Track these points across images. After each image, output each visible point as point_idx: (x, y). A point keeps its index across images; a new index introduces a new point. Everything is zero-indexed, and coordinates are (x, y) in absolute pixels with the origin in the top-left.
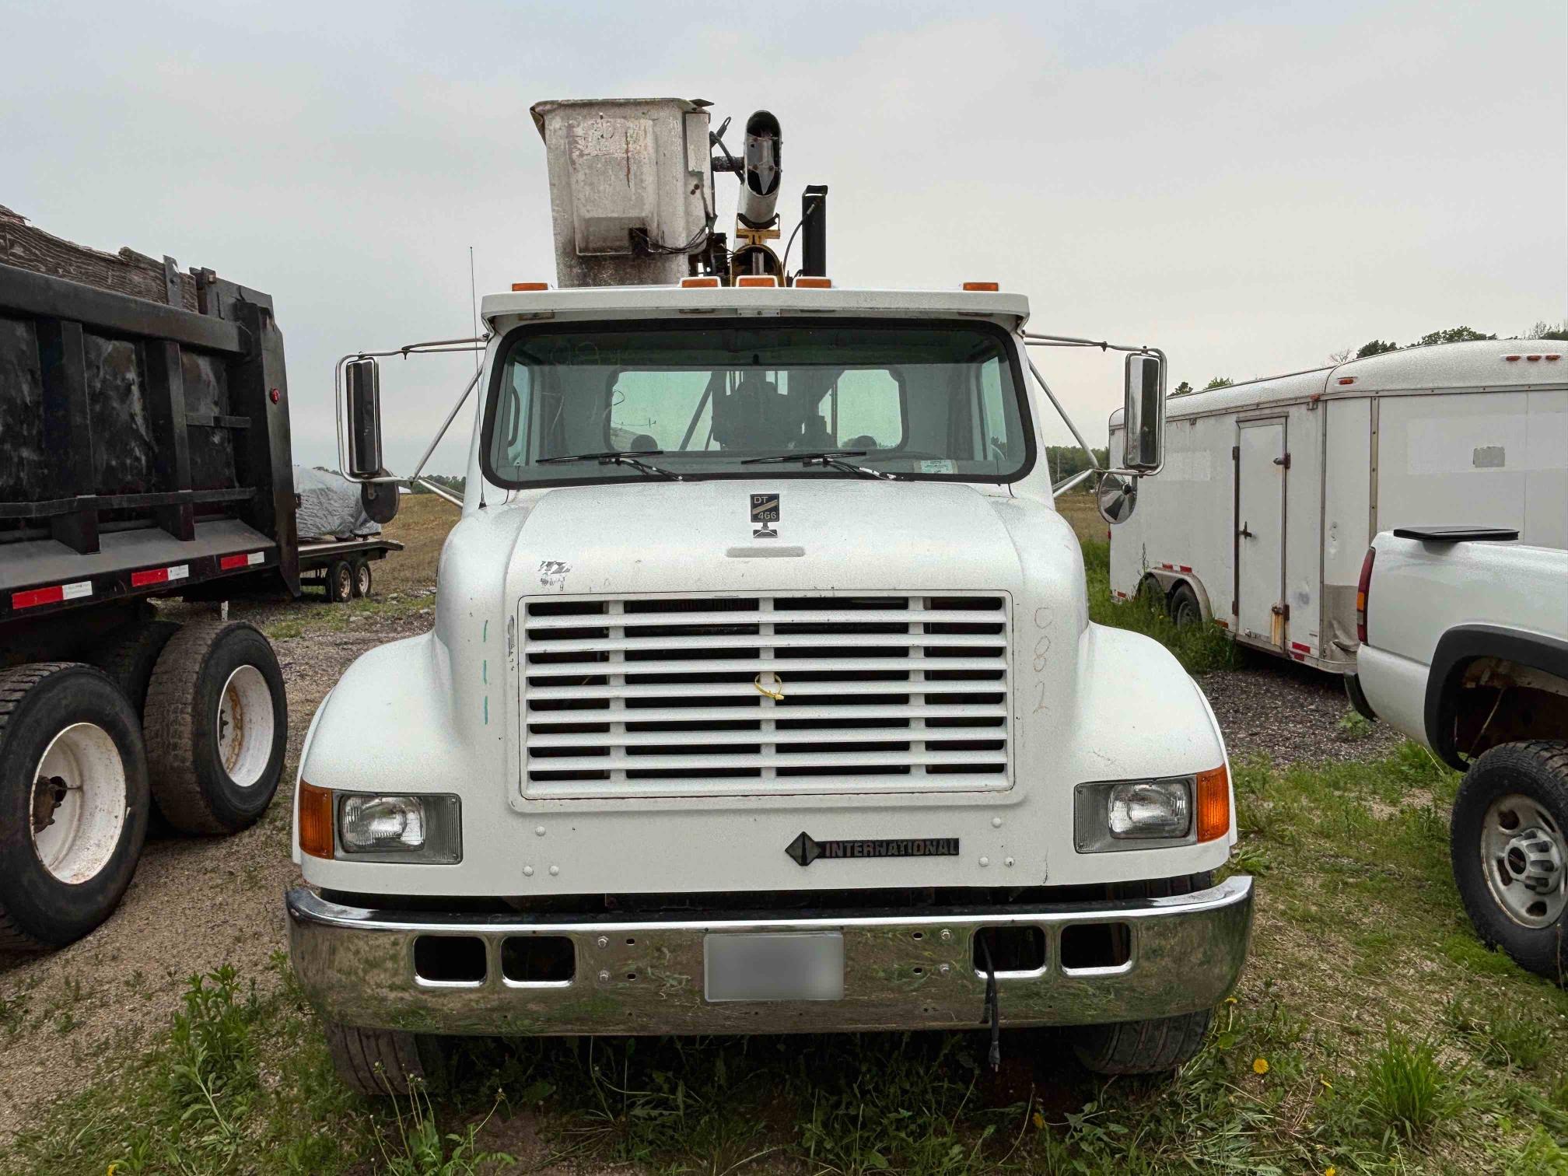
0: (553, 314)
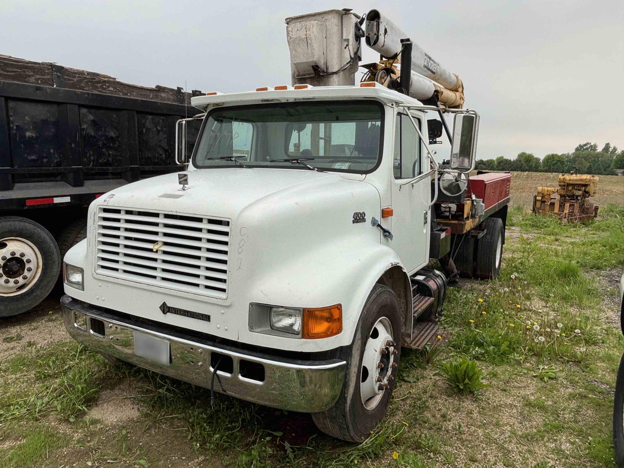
0: (223, 103)
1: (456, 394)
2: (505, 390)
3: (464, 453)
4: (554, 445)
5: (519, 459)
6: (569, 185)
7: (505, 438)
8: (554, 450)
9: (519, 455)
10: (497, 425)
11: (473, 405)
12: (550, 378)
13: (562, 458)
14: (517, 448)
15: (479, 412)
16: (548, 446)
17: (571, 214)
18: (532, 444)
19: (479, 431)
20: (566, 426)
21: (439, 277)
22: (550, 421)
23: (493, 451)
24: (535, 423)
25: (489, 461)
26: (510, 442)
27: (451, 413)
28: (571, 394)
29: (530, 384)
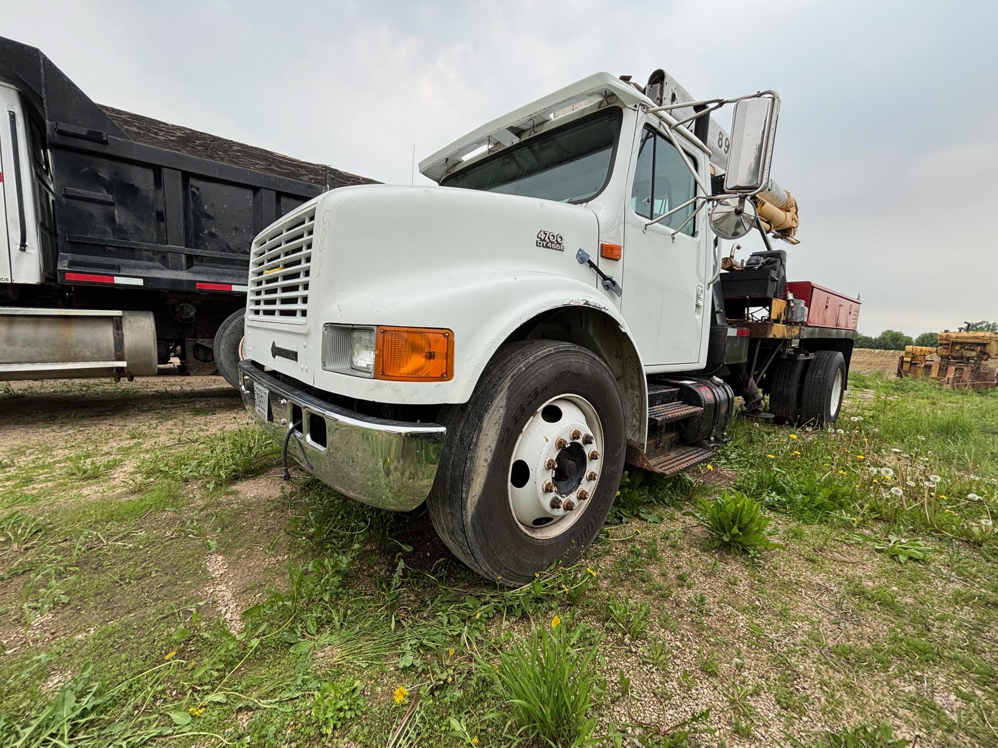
1: (718, 549)
2: (813, 561)
3: (695, 652)
4: (912, 688)
5: (819, 699)
6: (954, 344)
7: (793, 644)
8: (914, 701)
9: (821, 688)
10: (783, 615)
11: (742, 571)
12: (910, 558)
13: (936, 726)
14: (818, 672)
15: (751, 586)
16: (897, 687)
17: (957, 379)
18: (857, 672)
19: (741, 617)
20: (946, 654)
21: (721, 387)
22: (906, 635)
23: (760, 663)
24: (869, 630)
25: (743, 682)
26: (802, 655)
27: (697, 578)
28: (959, 593)
29: (867, 560)
